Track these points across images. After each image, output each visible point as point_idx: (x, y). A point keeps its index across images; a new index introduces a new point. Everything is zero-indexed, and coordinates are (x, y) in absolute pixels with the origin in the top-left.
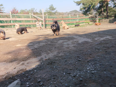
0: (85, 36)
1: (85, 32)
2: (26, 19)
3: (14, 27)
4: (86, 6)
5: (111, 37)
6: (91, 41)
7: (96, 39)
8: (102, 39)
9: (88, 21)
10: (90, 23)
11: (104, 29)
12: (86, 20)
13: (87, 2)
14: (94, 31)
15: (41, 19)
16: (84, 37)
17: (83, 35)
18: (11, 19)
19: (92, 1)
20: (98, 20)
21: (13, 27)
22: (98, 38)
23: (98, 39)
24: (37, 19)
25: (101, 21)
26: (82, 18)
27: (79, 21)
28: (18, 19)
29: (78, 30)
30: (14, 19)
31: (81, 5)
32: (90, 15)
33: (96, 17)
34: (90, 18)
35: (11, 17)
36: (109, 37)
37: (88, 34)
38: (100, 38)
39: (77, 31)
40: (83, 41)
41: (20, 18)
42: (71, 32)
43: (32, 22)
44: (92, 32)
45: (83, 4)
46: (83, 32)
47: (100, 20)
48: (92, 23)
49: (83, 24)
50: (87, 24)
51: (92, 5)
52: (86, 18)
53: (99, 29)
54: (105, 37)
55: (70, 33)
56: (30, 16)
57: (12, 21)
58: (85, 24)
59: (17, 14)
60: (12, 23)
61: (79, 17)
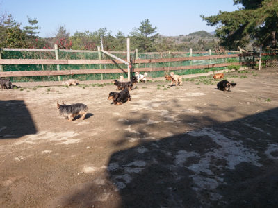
0: (239, 134)
2: (90, 62)
3: (62, 80)
4: (231, 28)
6: (259, 165)
7: (268, 154)
9: (237, 63)
10: (241, 69)
12: (230, 62)
13: (234, 17)
15: (123, 61)
18: (57, 61)
19: (246, 16)
20: (260, 62)
21: (59, 78)
23: (272, 154)
24: (114, 62)
25: (268, 64)
26: (221, 56)
27: (213, 65)
28: (72, 62)
30: (63, 61)
32: (241, 50)
33: (256, 54)
34: (240, 55)
35: (57, 58)
41: (76, 58)
42: (198, 108)
43: (103, 68)
44: (253, 112)
45: (225, 22)
47: (265, 60)
48: (246, 68)
49: (222, 71)
50: (233, 70)
51: (248, 26)
52: (232, 55)
53: (268, 100)
55: (197, 112)
56: (100, 53)
57: (58, 66)
58: (227, 71)
59: (71, 51)
60: (59, 71)
61: (212, 54)
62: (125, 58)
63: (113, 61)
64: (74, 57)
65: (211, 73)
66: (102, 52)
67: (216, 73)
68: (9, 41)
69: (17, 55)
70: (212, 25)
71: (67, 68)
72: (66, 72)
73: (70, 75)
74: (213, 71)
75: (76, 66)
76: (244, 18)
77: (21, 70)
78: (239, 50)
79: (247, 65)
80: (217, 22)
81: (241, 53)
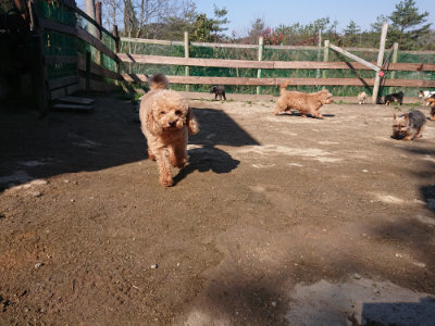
2: (308, 65)
3: (261, 93)
15: (369, 65)
18: (259, 63)
21: (258, 91)
28: (280, 65)
30: (268, 64)
35: (260, 58)
41: (286, 59)
56: (327, 51)
57: (259, 71)
59: (281, 47)
60: (259, 79)
62: (373, 59)
63: (348, 64)
64: (284, 57)
66: (330, 49)
68: (199, 33)
69: (208, 53)
71: (271, 76)
72: (269, 81)
73: (274, 86)
75: (285, 73)
77: (210, 75)
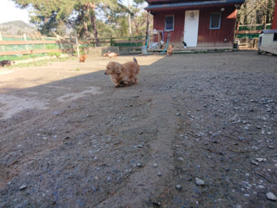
0: (36, 93)
1: (40, 79)
4: (44, 13)
5: (99, 88)
6: (45, 108)
7: (60, 99)
8: (76, 96)
9: (56, 50)
10: (63, 56)
11: (90, 69)
12: (49, 48)
13: (44, 2)
14: (66, 77)
16: (32, 96)
17: (30, 89)
19: (57, 3)
20: (78, 50)
22: (68, 95)
23: (65, 99)
25: (86, 51)
26: (39, 42)
27: (32, 51)
29: (22, 77)
31: (31, 8)
32: (57, 36)
33: (73, 42)
34: (58, 42)
36: (93, 90)
37: (47, 84)
38: (72, 94)
39: (20, 80)
40: (21, 108)
44: (60, 78)
45: (36, 7)
46: (35, 80)
47: (83, 49)
48: (67, 55)
49: (43, 58)
50: (55, 57)
51: (60, 13)
52: (50, 42)
53: (77, 70)
54: (86, 89)
58: (48, 58)
61: (28, 39)
65: (31, 60)
67: (36, 59)
70: (21, 8)
74: (33, 57)
76: (55, 5)
78: (55, 37)
79: (66, 52)
80: (27, 5)
81: (59, 39)
